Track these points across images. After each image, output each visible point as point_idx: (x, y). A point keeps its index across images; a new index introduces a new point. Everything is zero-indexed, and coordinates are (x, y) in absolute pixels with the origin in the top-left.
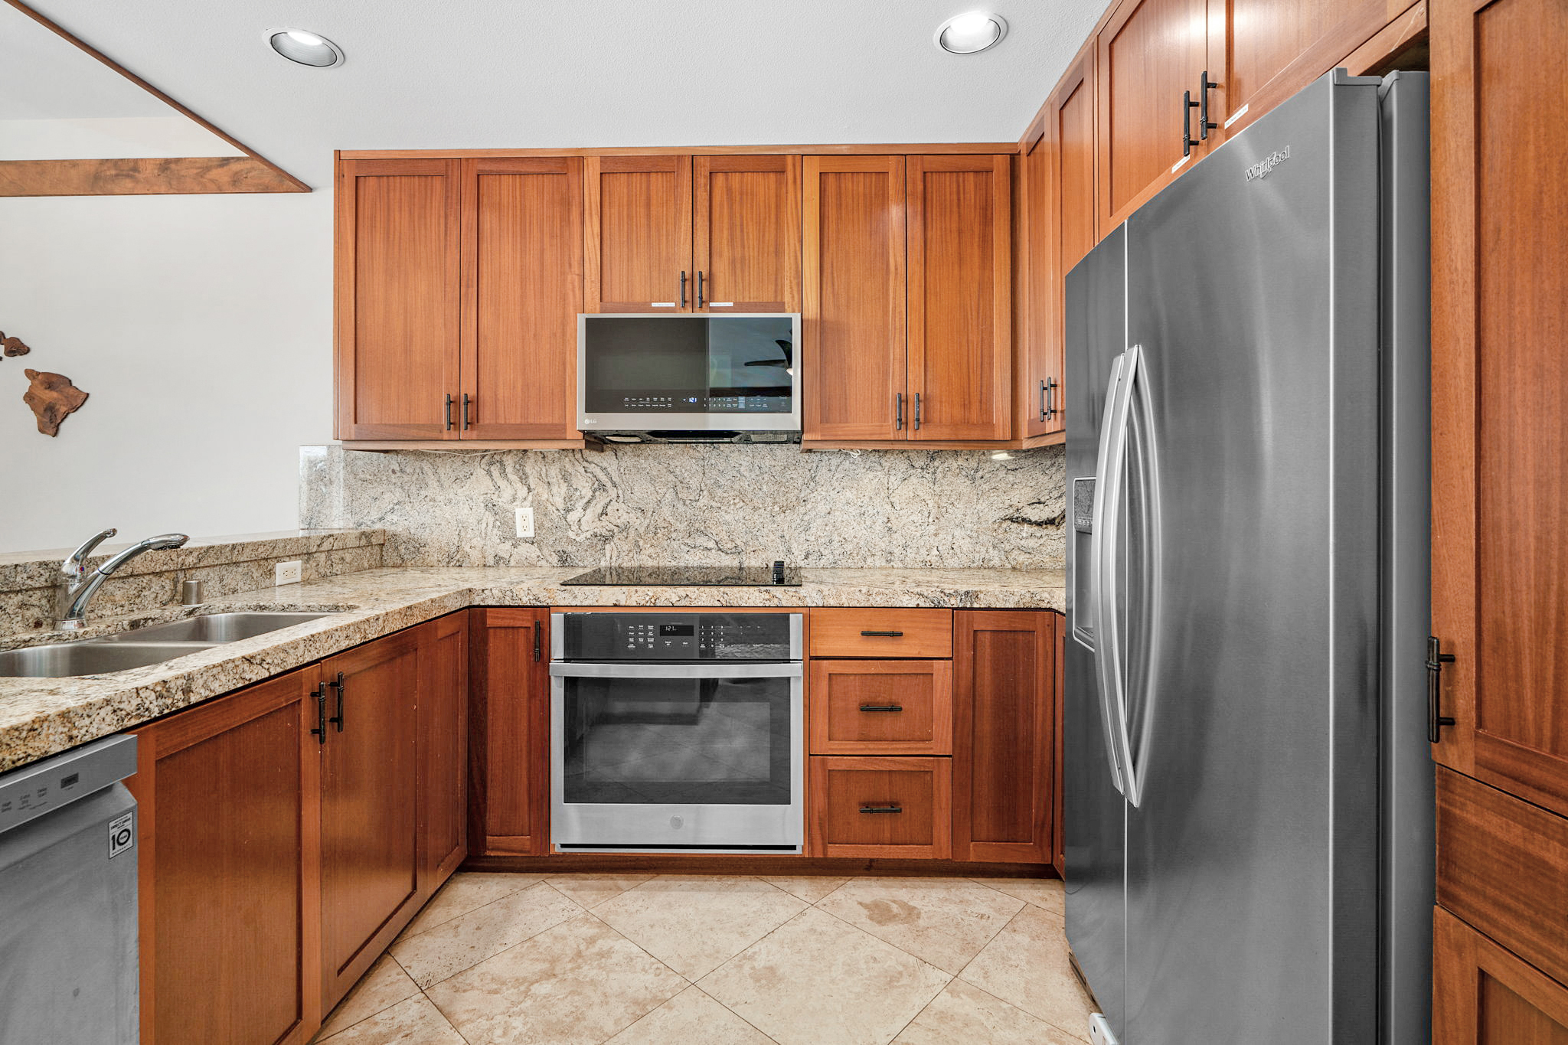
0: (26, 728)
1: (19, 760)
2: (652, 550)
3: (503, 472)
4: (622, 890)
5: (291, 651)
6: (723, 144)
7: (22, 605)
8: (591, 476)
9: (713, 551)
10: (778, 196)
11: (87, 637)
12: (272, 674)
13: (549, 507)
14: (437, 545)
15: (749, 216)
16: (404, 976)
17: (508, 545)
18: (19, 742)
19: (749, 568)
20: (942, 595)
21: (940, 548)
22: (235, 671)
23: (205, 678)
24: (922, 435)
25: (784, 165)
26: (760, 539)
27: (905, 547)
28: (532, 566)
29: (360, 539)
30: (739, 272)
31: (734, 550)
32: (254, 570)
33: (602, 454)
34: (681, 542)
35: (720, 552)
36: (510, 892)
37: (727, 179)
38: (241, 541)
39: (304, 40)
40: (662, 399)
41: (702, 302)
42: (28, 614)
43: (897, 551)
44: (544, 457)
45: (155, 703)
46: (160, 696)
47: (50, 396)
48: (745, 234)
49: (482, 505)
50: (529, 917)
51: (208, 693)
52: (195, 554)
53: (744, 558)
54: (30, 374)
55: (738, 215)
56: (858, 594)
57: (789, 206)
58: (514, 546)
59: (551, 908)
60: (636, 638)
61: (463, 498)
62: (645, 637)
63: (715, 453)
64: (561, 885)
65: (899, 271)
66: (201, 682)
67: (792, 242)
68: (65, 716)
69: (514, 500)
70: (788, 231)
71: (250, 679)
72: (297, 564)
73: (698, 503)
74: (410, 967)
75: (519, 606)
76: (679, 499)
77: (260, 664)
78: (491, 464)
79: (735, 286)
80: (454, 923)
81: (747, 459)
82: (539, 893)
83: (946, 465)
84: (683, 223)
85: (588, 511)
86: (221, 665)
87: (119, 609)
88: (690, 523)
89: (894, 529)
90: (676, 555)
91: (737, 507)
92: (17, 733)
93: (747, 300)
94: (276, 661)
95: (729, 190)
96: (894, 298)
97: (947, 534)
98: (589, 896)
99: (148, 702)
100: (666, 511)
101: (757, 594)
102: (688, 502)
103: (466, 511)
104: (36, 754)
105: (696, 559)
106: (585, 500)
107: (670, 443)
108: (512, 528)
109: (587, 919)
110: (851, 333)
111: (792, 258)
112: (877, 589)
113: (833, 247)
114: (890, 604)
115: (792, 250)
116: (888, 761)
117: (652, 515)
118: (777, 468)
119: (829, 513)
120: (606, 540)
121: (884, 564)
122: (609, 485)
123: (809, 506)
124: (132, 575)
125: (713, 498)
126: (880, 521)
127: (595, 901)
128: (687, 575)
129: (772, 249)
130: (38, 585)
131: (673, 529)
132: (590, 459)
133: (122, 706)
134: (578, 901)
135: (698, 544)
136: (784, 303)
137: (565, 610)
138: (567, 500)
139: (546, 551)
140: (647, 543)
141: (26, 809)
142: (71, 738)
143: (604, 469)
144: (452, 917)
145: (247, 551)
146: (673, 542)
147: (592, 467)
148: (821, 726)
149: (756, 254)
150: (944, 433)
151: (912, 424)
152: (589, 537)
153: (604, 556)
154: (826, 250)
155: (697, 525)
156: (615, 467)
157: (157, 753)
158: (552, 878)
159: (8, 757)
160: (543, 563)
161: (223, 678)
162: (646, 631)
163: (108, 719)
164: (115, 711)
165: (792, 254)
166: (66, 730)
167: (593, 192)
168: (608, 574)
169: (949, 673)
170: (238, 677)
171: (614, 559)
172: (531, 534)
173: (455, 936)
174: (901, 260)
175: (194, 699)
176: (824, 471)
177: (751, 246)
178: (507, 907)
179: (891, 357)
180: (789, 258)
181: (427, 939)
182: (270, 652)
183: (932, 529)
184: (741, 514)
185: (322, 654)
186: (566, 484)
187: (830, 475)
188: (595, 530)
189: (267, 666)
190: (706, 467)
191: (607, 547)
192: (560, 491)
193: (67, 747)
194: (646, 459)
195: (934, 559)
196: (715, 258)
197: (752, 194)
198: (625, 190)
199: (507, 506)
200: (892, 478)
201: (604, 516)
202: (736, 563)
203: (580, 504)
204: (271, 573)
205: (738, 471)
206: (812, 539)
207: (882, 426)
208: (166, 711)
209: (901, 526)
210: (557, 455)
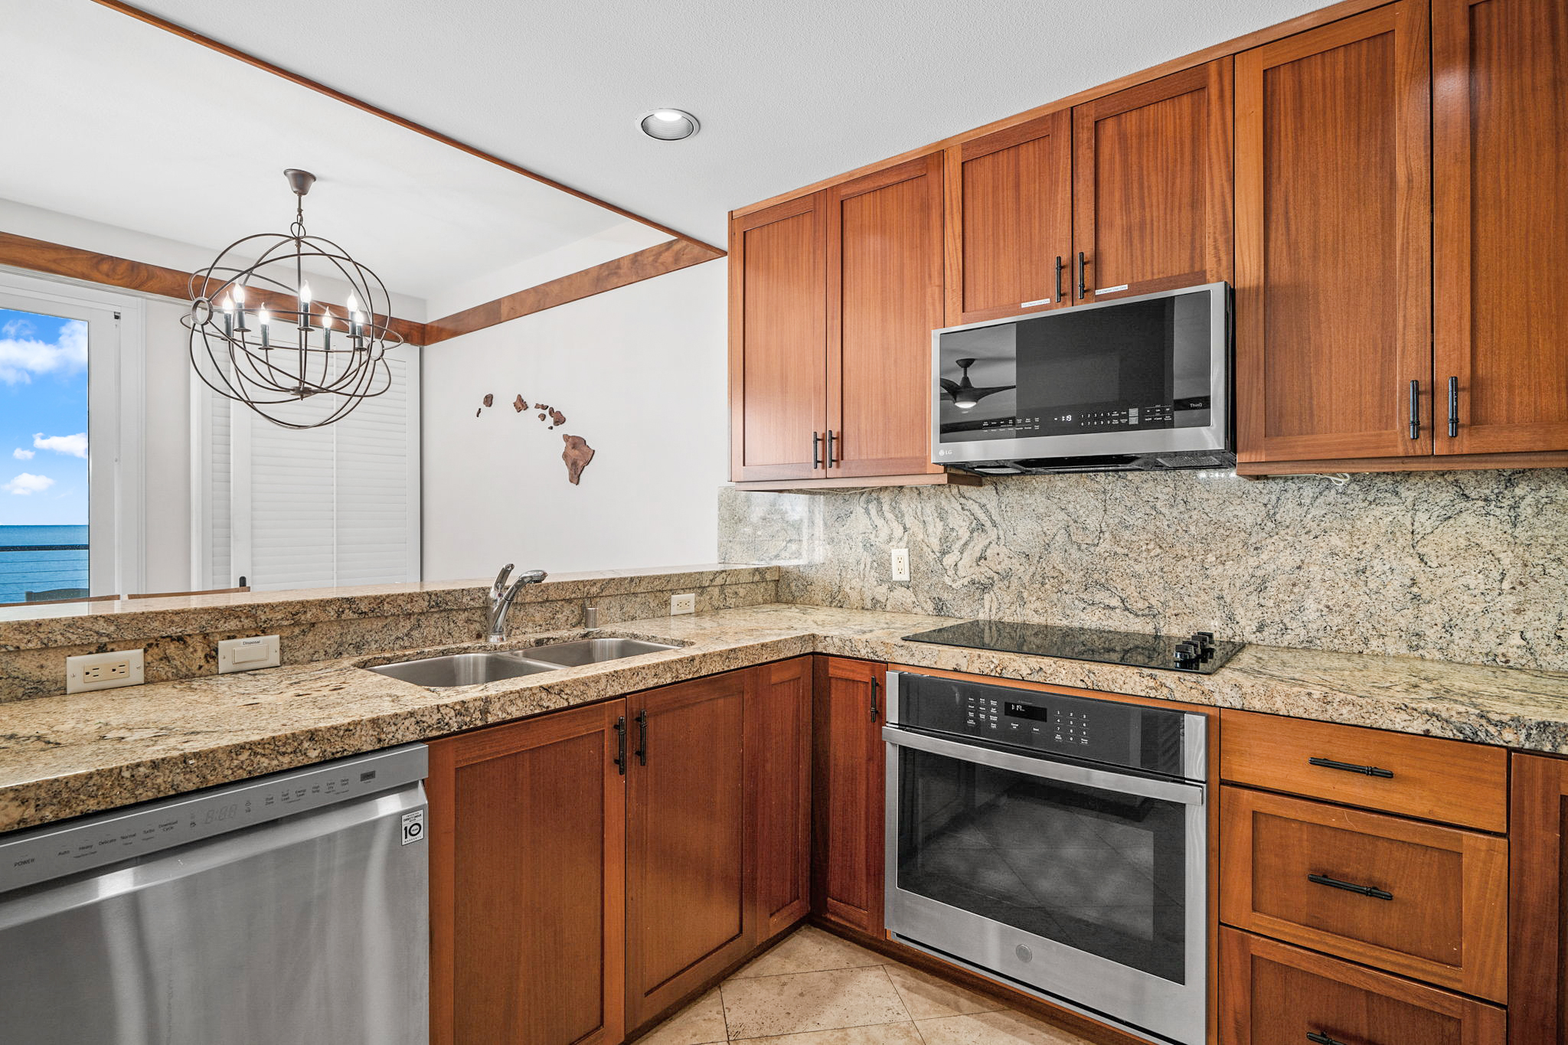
0: (343, 728)
1: (338, 752)
2: (1038, 605)
3: (880, 511)
4: (960, 1011)
5: (592, 685)
6: (1113, 78)
7: (468, 621)
8: (968, 513)
9: (1118, 611)
10: (1195, 123)
11: (503, 649)
12: (571, 704)
13: (925, 548)
14: (822, 584)
15: (1151, 164)
16: (720, 1017)
17: (884, 588)
18: (337, 739)
19: (1169, 638)
20: (1484, 722)
21: (1528, 635)
22: (532, 698)
23: (502, 702)
24: (1465, 444)
25: (1206, 78)
26: (1186, 599)
27: (1448, 628)
28: (907, 612)
29: (754, 575)
30: (1136, 241)
31: (1146, 612)
32: (651, 600)
33: (981, 489)
34: (1075, 596)
35: (1126, 613)
36: (845, 965)
37: (1119, 124)
38: (639, 575)
39: (668, 118)
40: (1028, 420)
41: (1084, 292)
42: (472, 627)
43: (1432, 634)
44: (919, 494)
45: (454, 719)
46: (458, 714)
47: (574, 453)
48: (1146, 191)
49: (861, 544)
50: (852, 1003)
51: (504, 715)
52: (599, 585)
53: (1162, 624)
54: (566, 438)
55: (1135, 167)
56: (1305, 698)
57: (1213, 133)
58: (891, 589)
59: (878, 1001)
60: (977, 712)
61: (844, 537)
62: (988, 714)
63: (1120, 483)
64: (898, 978)
65: (1416, 184)
66: (498, 705)
67: (1217, 182)
68: (375, 722)
69: (890, 540)
70: (1211, 168)
71: (548, 707)
72: (691, 596)
73: (1098, 549)
74: (729, 1010)
75: (857, 658)
76: (1073, 543)
77: (559, 694)
78: (868, 502)
79: (1132, 262)
80: (784, 979)
81: (1167, 490)
82: (873, 979)
83: (1543, 492)
84: (1059, 196)
85: (965, 554)
86: (518, 692)
87: (538, 628)
88: (1087, 573)
89: (1426, 596)
90: (1068, 612)
91: (1152, 554)
92: (335, 732)
93: (1148, 277)
94: (575, 692)
95: (1123, 138)
96: (1406, 229)
97: (1546, 612)
98: (922, 1003)
99: (447, 718)
100: (1056, 557)
101: (1137, 678)
102: (1084, 547)
103: (846, 551)
104: (351, 751)
105: (1095, 619)
106: (962, 542)
107: (1059, 473)
108: (889, 570)
109: (909, 1032)
110: (1321, 297)
111: (1218, 207)
112: (1342, 696)
113: (1287, 173)
114: (1368, 723)
115: (1217, 193)
116: (1364, 973)
117: (1039, 562)
118: (1212, 502)
119: (1299, 568)
120: (985, 588)
121: (1404, 650)
122: (988, 524)
123: (1264, 557)
124: (547, 601)
125: (1117, 543)
126: (1397, 584)
127: (926, 1012)
128: (1083, 638)
129: (1186, 200)
130: (477, 606)
131: (1064, 580)
132: (967, 495)
133: (424, 719)
134: (909, 1006)
135: (1097, 600)
136: (1205, 272)
137: (902, 669)
138: (943, 540)
139: (921, 598)
140: (1032, 595)
141: (331, 794)
142: (380, 740)
143: (982, 506)
144: (785, 972)
145: (644, 583)
146: (1064, 596)
147: (969, 504)
148: (1239, 886)
149: (1162, 212)
150: (1522, 440)
151: (1445, 428)
152: (966, 584)
153: (983, 606)
154: (1274, 180)
155: (1096, 576)
156: (994, 503)
157: (457, 762)
158: (892, 965)
159: (329, 750)
160: (918, 610)
161: (520, 704)
162: (989, 707)
163: (412, 729)
164: (418, 722)
165: (1217, 201)
166: (376, 733)
167: (954, 187)
168: (987, 628)
169: (1501, 859)
170: (535, 703)
171: (994, 611)
172: (906, 577)
173: (779, 994)
174: (1420, 165)
175: (491, 719)
176: (1290, 506)
177: (1155, 204)
178: (836, 983)
179: (1400, 324)
180: (1213, 207)
181: (755, 986)
182: (569, 684)
183: (1510, 601)
184: (1158, 564)
185: (626, 690)
186: (942, 523)
187: (1301, 511)
188: (973, 577)
189: (566, 697)
190: (1108, 502)
191: (986, 596)
192: (936, 528)
193: (377, 747)
194: (1032, 493)
195: (1513, 654)
196: (1104, 232)
197: (1156, 132)
198: (990, 175)
199: (883, 546)
200: (1422, 517)
201: (983, 561)
202: (1149, 629)
203: (957, 546)
204: (667, 603)
205: (1154, 508)
206: (1271, 603)
207: (1380, 435)
208: (464, 728)
209: (1439, 592)
210: (932, 491)
